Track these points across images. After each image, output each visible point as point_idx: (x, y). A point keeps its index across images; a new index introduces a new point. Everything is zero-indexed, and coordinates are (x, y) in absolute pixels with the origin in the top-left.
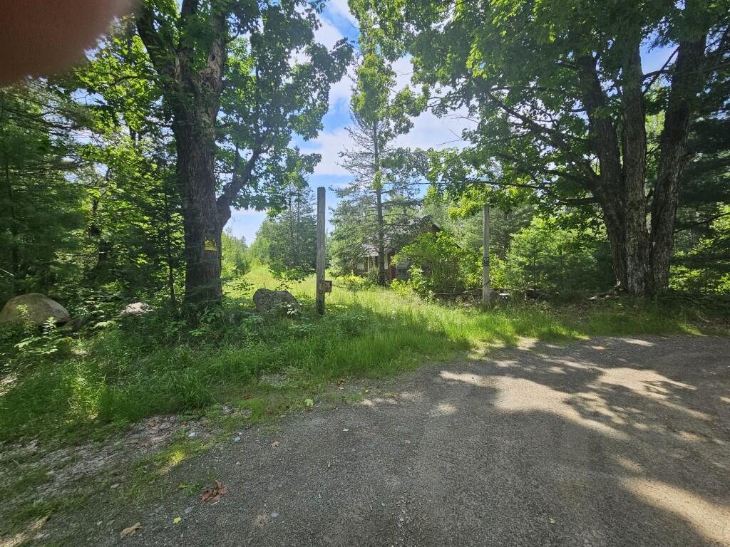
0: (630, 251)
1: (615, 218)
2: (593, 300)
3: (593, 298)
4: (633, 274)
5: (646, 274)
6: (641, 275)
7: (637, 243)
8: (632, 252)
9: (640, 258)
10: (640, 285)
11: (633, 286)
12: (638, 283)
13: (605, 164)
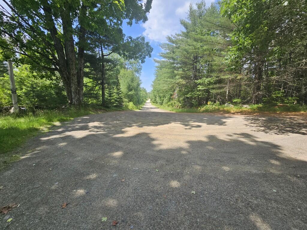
0: (73, 90)
1: (66, 78)
2: (63, 108)
3: (63, 107)
4: (74, 98)
5: (78, 98)
6: (77, 99)
7: (75, 88)
8: (73, 91)
9: (76, 93)
10: (77, 101)
11: (75, 102)
12: (76, 101)
13: (60, 57)
